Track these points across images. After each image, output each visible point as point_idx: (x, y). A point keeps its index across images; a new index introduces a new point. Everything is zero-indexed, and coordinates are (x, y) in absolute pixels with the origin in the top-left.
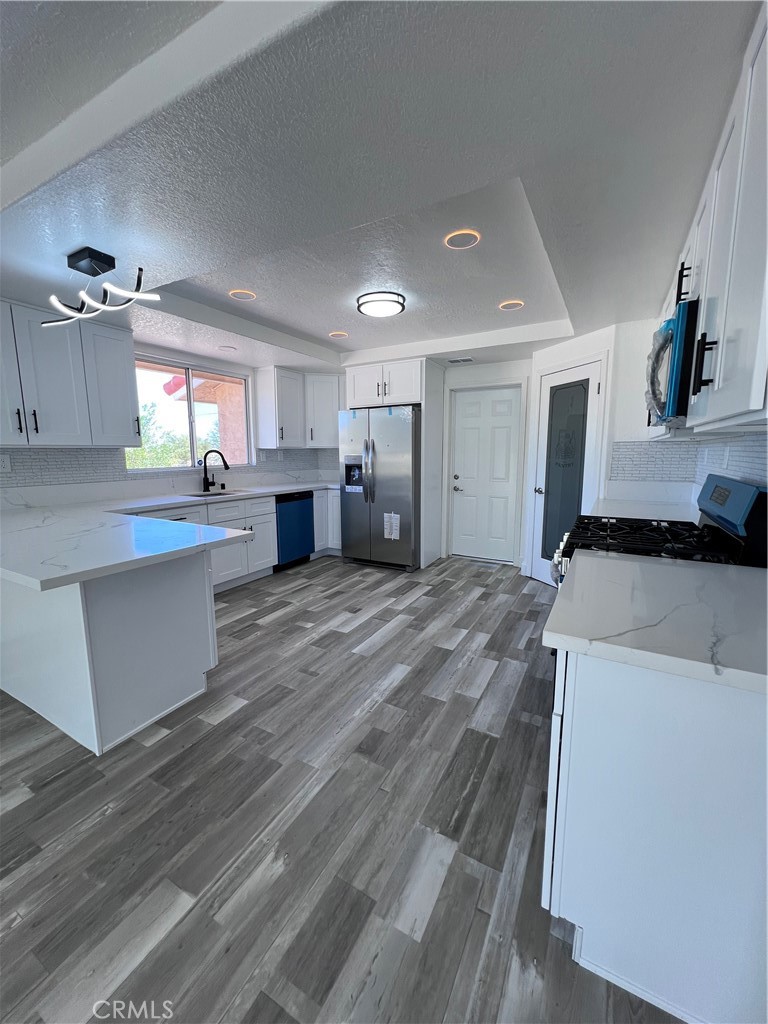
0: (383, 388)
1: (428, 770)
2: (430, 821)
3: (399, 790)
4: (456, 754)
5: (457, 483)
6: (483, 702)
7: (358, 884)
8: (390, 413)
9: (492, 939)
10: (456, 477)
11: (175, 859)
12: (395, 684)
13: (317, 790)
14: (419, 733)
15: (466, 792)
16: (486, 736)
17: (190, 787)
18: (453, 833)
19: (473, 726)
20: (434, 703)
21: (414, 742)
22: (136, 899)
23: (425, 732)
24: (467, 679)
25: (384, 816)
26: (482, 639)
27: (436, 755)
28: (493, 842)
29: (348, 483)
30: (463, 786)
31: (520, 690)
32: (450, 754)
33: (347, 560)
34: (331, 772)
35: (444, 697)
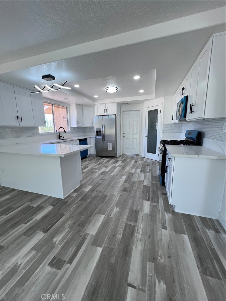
0: (106, 110)
1: (139, 192)
2: (144, 199)
3: (135, 196)
4: (143, 189)
5: (124, 135)
6: (144, 181)
7: (135, 209)
8: (109, 117)
9: (161, 211)
10: (124, 134)
11: (96, 211)
12: (124, 179)
13: (118, 198)
14: (134, 187)
15: (148, 195)
16: (148, 186)
17: (90, 201)
18: (149, 200)
19: (144, 185)
20: (134, 182)
21: (134, 188)
22: (92, 217)
23: (135, 187)
24: (139, 177)
25: (134, 200)
26: (139, 170)
27: (139, 190)
28: (156, 200)
29: (97, 136)
30: (147, 194)
31: (151, 178)
32: (142, 189)
33: (97, 156)
34: (120, 195)
35: (136, 181)
